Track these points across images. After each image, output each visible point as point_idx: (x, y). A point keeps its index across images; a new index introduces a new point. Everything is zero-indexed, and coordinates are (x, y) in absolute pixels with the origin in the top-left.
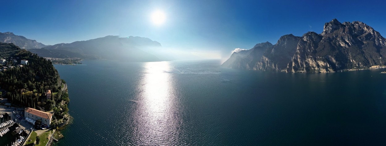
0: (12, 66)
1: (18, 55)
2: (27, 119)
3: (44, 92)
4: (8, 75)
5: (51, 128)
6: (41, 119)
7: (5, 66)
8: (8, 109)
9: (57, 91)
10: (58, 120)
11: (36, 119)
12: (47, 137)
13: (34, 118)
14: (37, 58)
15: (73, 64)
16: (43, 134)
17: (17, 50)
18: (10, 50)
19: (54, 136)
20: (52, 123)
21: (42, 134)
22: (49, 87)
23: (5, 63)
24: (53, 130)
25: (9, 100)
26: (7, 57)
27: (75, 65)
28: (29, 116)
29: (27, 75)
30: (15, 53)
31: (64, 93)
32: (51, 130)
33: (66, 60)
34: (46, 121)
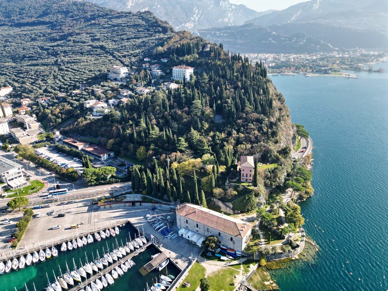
0: (146, 86)
1: (165, 53)
2: (182, 232)
3: (233, 161)
4: (135, 115)
5: (244, 260)
6: (220, 234)
7: (126, 87)
8: (135, 209)
9: (276, 160)
10: (268, 242)
11: (207, 234)
12: (232, 280)
13: (201, 231)
14: (222, 57)
15: (344, 74)
16: (222, 270)
17: (162, 35)
18: (142, 34)
19: (250, 279)
20: (249, 248)
21: (219, 272)
22: (249, 146)
23: (126, 77)
24: (251, 265)
25: (137, 187)
26: (133, 59)
27: (353, 75)
28: (188, 225)
29: (188, 113)
30: (157, 45)
31: (298, 166)
32: (244, 263)
33: (322, 59)
34: (232, 239)
